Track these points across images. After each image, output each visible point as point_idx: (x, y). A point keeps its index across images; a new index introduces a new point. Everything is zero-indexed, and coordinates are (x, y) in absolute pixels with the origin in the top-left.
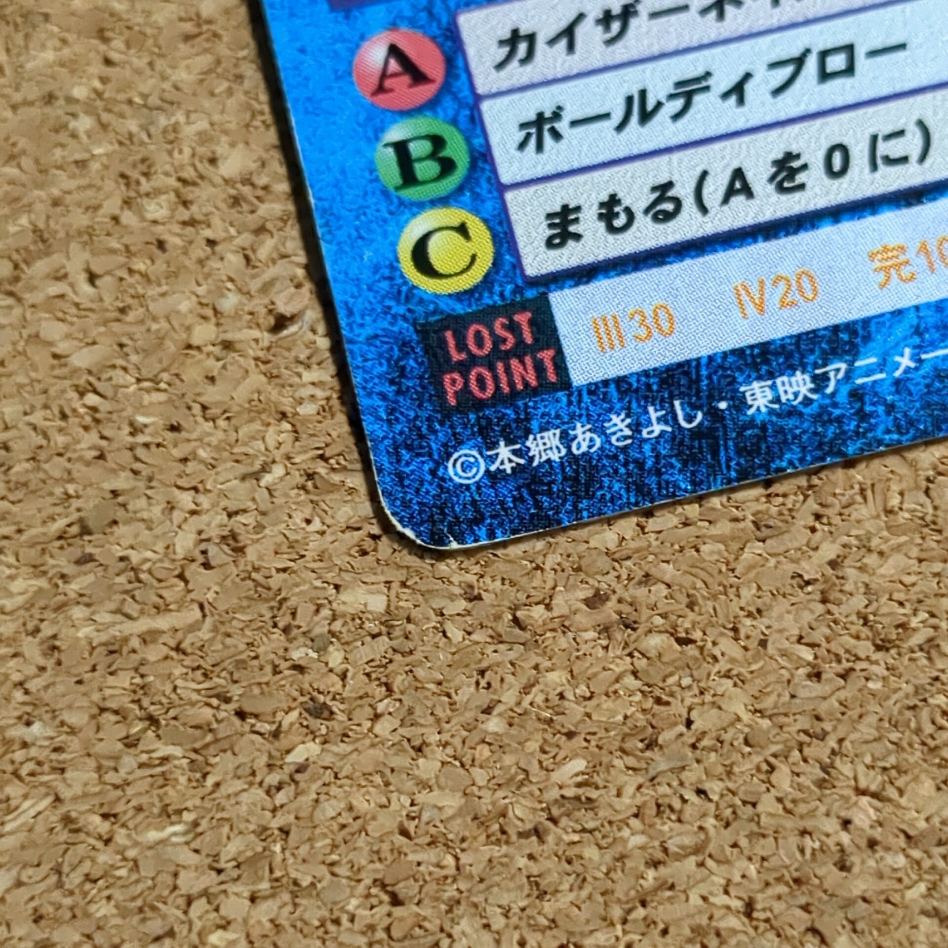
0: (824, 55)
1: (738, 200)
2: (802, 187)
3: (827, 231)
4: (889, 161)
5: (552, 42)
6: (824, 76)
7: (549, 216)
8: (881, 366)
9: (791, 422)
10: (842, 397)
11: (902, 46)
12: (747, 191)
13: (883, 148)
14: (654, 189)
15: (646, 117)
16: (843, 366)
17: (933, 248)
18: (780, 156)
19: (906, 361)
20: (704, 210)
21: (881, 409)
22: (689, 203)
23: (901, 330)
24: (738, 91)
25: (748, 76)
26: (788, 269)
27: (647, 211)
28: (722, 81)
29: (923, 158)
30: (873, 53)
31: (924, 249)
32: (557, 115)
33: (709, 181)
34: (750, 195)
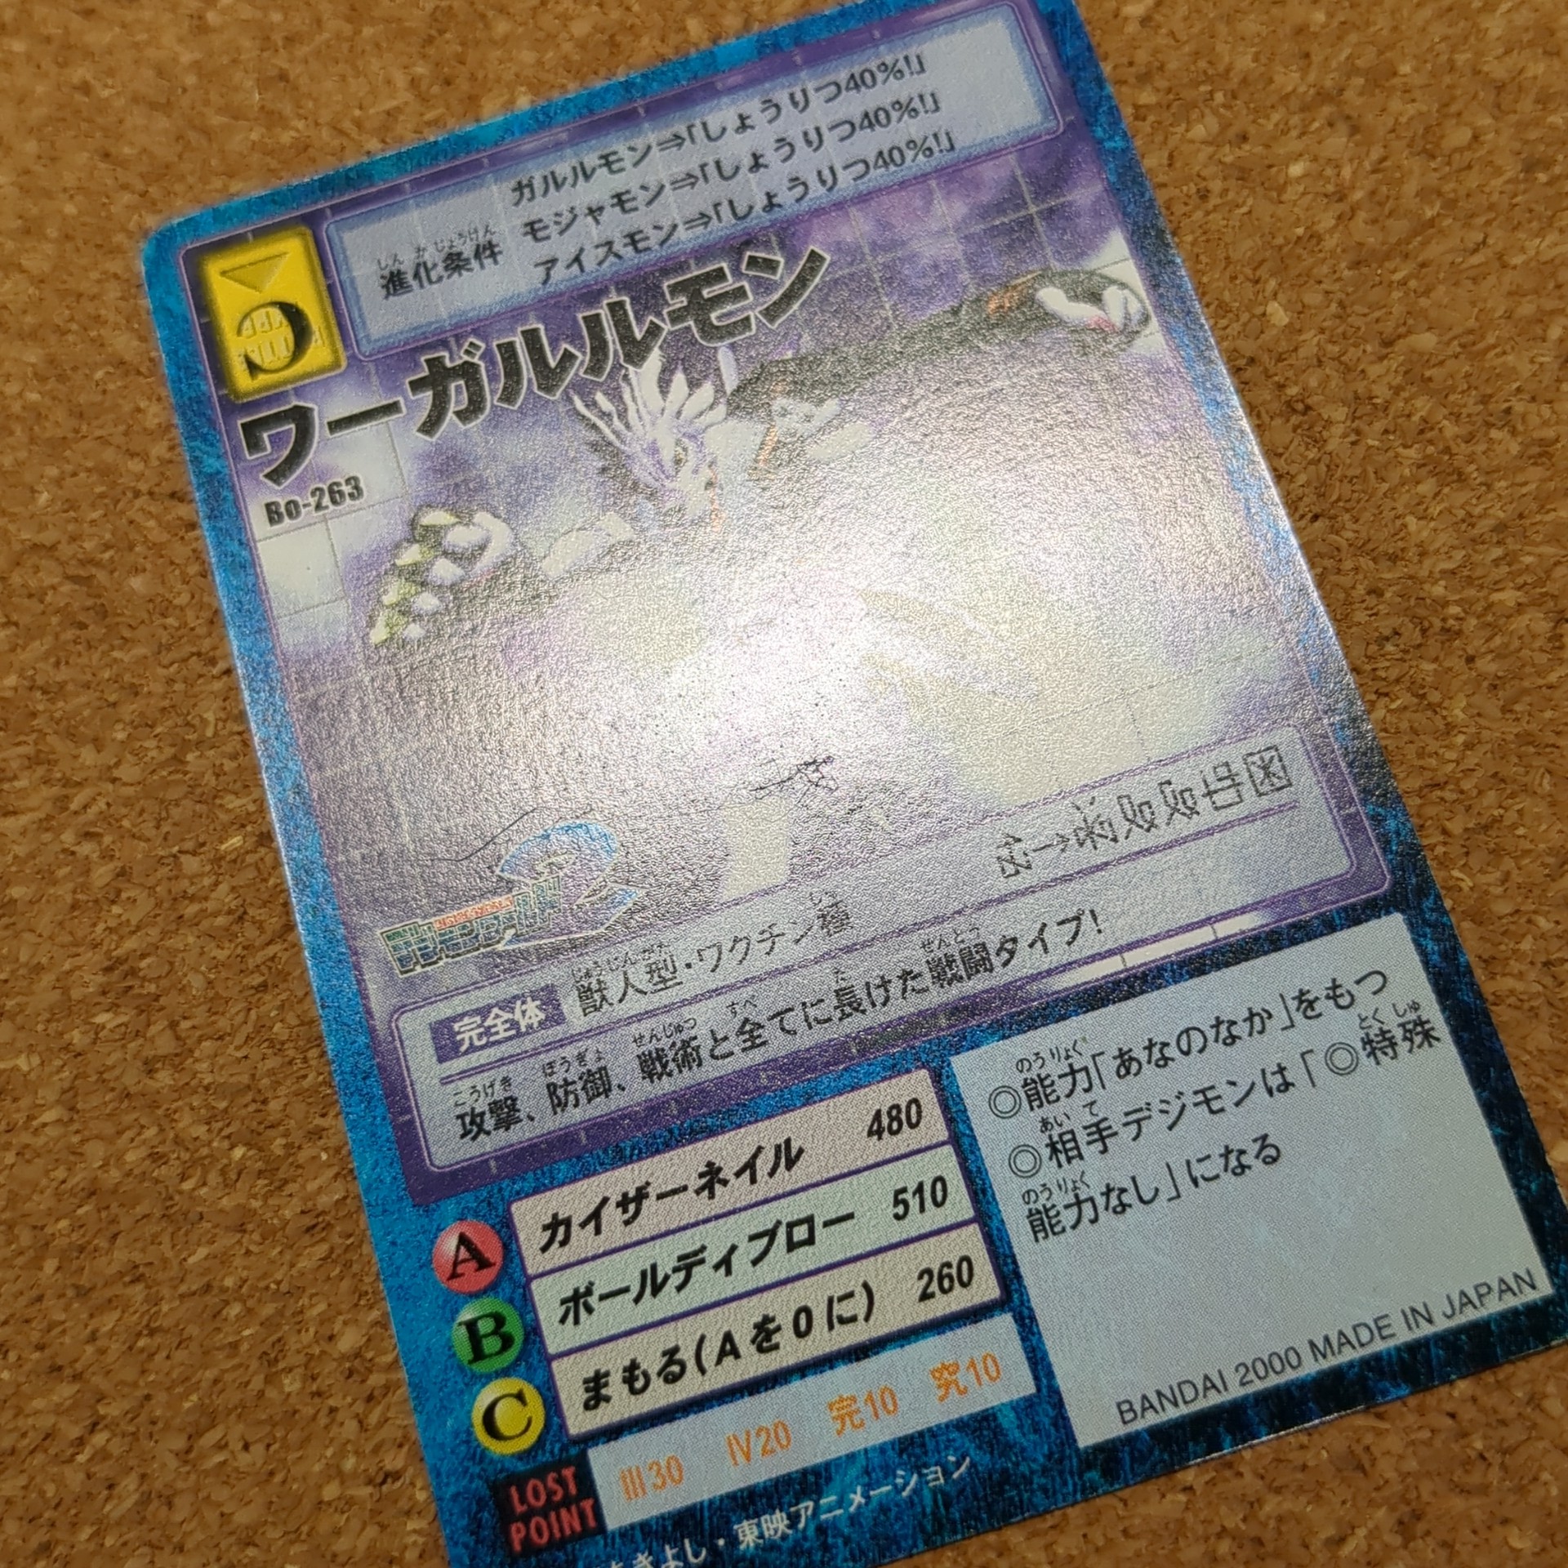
0: (791, 1226)
1: (729, 1361)
2: (776, 1347)
3: (796, 1385)
4: (842, 1321)
5: (583, 1225)
6: (792, 1246)
7: (586, 1381)
8: (840, 1503)
9: (774, 1555)
10: (811, 1532)
11: (850, 1216)
12: (736, 1354)
13: (840, 1309)
14: (664, 1354)
15: (657, 1290)
16: (811, 1504)
17: (877, 1398)
18: (760, 1319)
19: (858, 1498)
20: (702, 1371)
21: (840, 1541)
22: (691, 1365)
23: (853, 1472)
24: (725, 1263)
25: (733, 1248)
26: (767, 1421)
27: (659, 1374)
28: (714, 1255)
29: (867, 1319)
30: (828, 1224)
31: (870, 1398)
32: (589, 1292)
33: (707, 1343)
34: (737, 1356)
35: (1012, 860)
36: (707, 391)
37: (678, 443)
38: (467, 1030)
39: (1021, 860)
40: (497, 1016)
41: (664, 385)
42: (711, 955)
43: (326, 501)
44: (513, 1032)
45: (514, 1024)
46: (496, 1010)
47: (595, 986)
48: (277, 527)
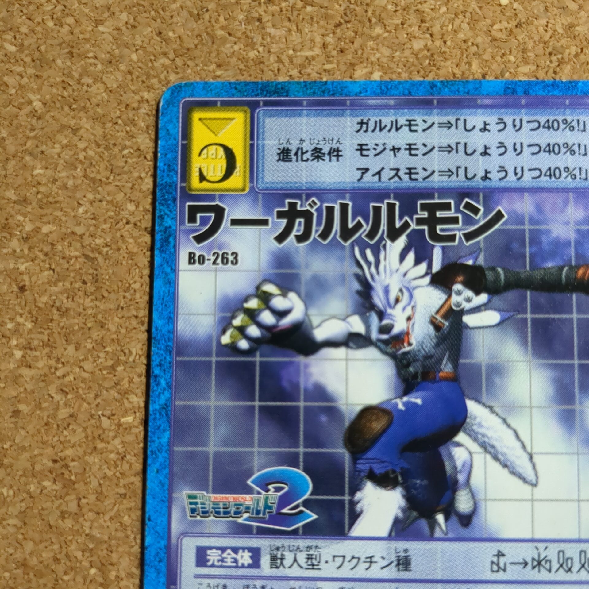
35: (498, 565)
36: (423, 267)
37: (401, 290)
38: (213, 556)
39: (502, 565)
40: (229, 554)
41: (403, 257)
42: (339, 560)
43: (219, 260)
44: (234, 564)
45: (236, 561)
46: (229, 551)
47: (279, 556)
48: (192, 267)
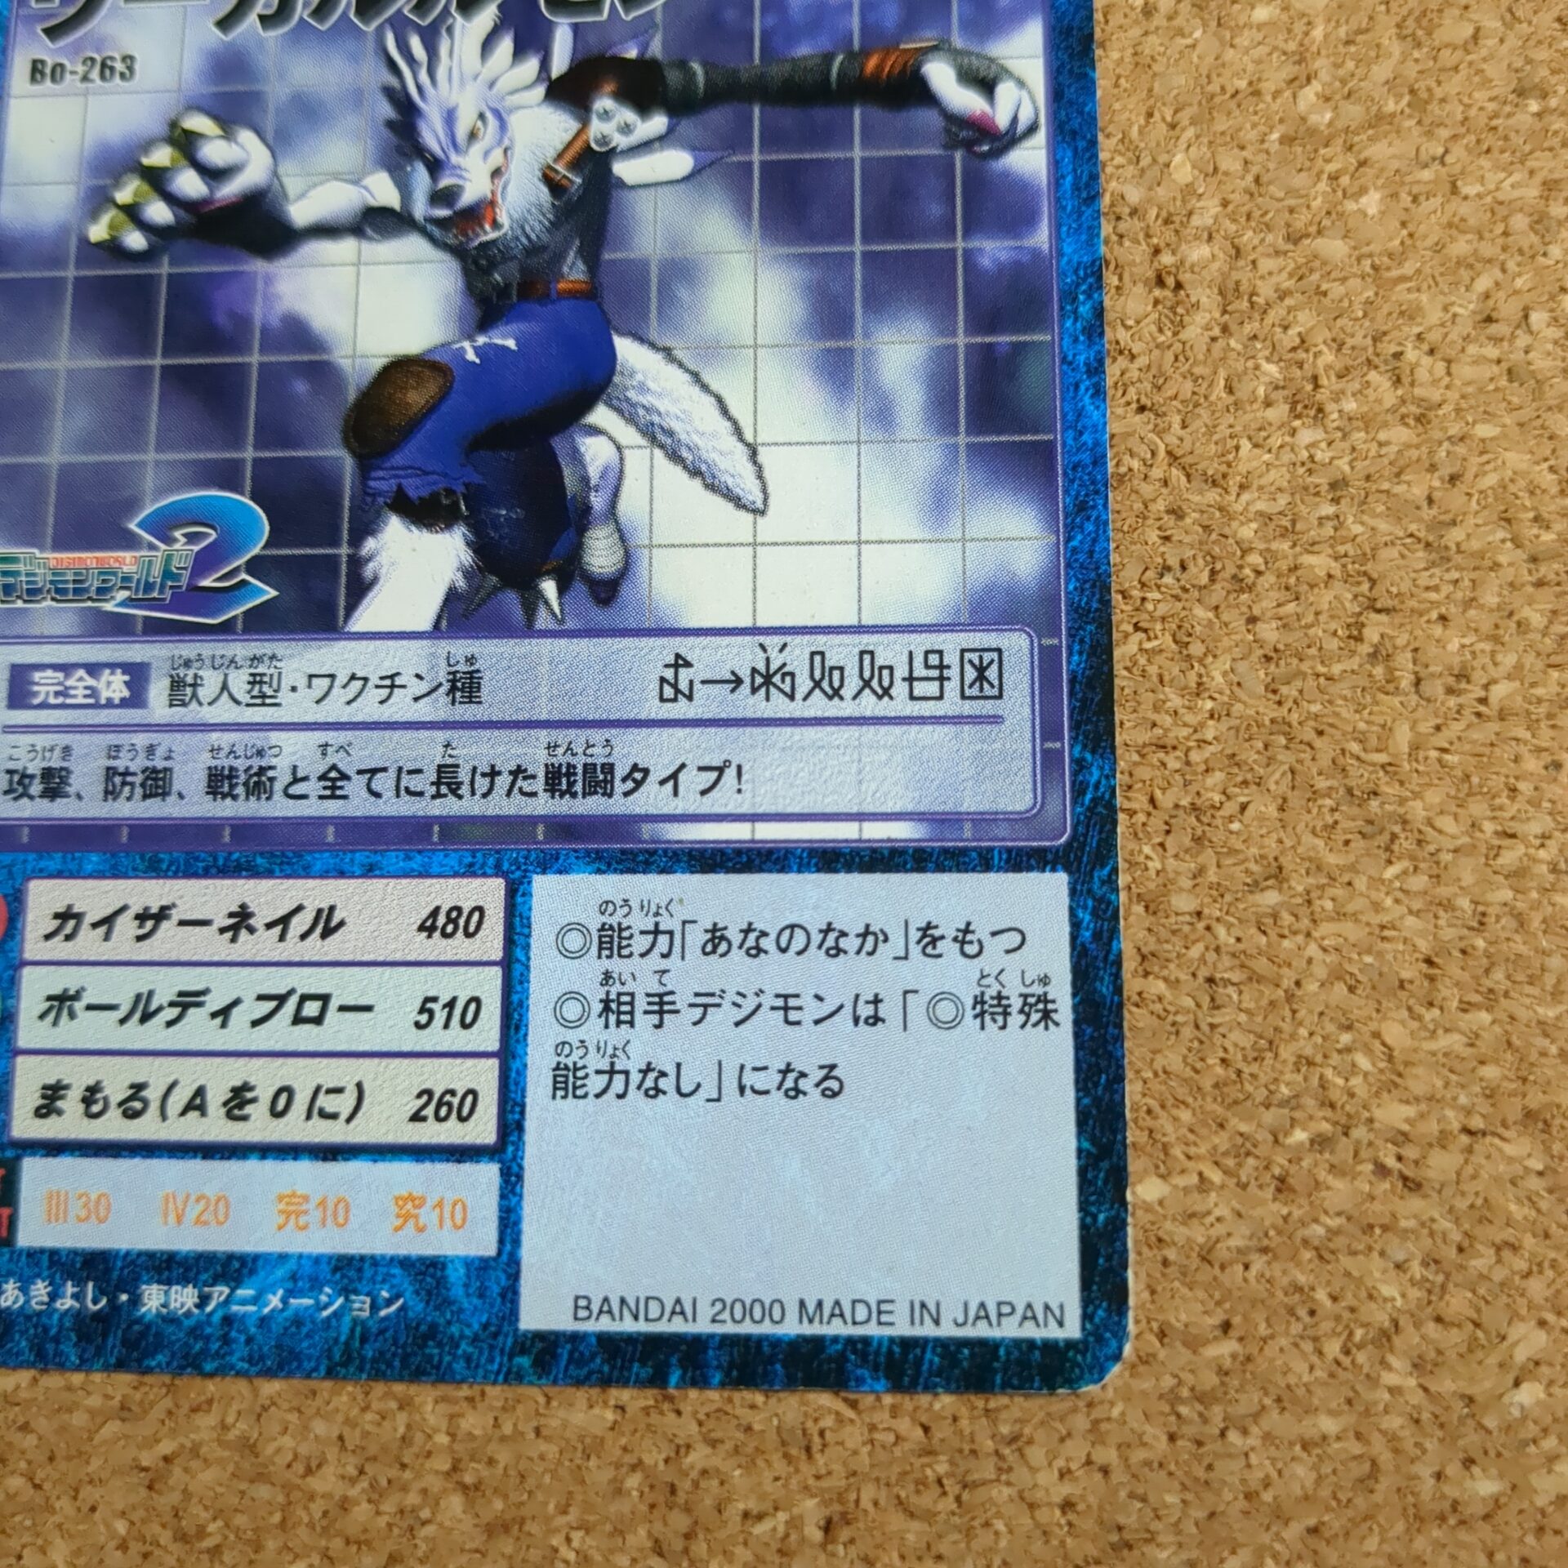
0: (304, 998)
1: (193, 1115)
2: (245, 1118)
3: (252, 1165)
4: (323, 1114)
5: (95, 926)
6: (298, 1020)
7: (45, 1087)
8: (255, 1300)
9: (171, 1329)
10: (216, 1318)
11: (368, 1008)
12: (202, 1109)
13: (323, 1101)
14: (132, 1086)
15: (146, 1017)
16: (226, 1290)
17: (330, 1205)
18: (238, 1083)
19: (275, 1301)
20: (164, 1116)
21: (243, 1338)
22: (154, 1107)
23: (280, 1273)
24: (224, 1014)
25: (236, 1002)
26: (211, 1192)
27: (120, 1104)
28: (214, 1002)
29: (349, 1120)
30: (343, 1008)
31: (322, 1204)
32: (77, 997)
33: (176, 1091)
34: (203, 1114)
35: (675, 686)
36: (532, 65)
37: (482, 116)
38: (45, 684)
39: (683, 686)
40: (81, 679)
42: (321, 684)
43: (95, 74)
44: (91, 701)
45: (93, 692)
46: (81, 673)
47: (189, 680)
48: (37, 88)
